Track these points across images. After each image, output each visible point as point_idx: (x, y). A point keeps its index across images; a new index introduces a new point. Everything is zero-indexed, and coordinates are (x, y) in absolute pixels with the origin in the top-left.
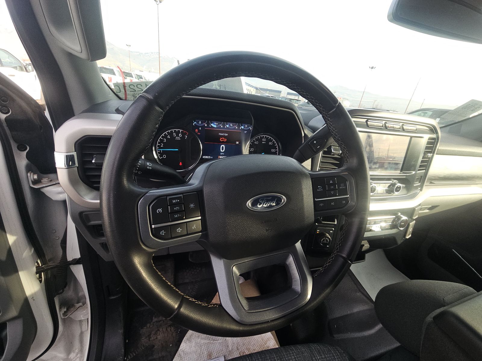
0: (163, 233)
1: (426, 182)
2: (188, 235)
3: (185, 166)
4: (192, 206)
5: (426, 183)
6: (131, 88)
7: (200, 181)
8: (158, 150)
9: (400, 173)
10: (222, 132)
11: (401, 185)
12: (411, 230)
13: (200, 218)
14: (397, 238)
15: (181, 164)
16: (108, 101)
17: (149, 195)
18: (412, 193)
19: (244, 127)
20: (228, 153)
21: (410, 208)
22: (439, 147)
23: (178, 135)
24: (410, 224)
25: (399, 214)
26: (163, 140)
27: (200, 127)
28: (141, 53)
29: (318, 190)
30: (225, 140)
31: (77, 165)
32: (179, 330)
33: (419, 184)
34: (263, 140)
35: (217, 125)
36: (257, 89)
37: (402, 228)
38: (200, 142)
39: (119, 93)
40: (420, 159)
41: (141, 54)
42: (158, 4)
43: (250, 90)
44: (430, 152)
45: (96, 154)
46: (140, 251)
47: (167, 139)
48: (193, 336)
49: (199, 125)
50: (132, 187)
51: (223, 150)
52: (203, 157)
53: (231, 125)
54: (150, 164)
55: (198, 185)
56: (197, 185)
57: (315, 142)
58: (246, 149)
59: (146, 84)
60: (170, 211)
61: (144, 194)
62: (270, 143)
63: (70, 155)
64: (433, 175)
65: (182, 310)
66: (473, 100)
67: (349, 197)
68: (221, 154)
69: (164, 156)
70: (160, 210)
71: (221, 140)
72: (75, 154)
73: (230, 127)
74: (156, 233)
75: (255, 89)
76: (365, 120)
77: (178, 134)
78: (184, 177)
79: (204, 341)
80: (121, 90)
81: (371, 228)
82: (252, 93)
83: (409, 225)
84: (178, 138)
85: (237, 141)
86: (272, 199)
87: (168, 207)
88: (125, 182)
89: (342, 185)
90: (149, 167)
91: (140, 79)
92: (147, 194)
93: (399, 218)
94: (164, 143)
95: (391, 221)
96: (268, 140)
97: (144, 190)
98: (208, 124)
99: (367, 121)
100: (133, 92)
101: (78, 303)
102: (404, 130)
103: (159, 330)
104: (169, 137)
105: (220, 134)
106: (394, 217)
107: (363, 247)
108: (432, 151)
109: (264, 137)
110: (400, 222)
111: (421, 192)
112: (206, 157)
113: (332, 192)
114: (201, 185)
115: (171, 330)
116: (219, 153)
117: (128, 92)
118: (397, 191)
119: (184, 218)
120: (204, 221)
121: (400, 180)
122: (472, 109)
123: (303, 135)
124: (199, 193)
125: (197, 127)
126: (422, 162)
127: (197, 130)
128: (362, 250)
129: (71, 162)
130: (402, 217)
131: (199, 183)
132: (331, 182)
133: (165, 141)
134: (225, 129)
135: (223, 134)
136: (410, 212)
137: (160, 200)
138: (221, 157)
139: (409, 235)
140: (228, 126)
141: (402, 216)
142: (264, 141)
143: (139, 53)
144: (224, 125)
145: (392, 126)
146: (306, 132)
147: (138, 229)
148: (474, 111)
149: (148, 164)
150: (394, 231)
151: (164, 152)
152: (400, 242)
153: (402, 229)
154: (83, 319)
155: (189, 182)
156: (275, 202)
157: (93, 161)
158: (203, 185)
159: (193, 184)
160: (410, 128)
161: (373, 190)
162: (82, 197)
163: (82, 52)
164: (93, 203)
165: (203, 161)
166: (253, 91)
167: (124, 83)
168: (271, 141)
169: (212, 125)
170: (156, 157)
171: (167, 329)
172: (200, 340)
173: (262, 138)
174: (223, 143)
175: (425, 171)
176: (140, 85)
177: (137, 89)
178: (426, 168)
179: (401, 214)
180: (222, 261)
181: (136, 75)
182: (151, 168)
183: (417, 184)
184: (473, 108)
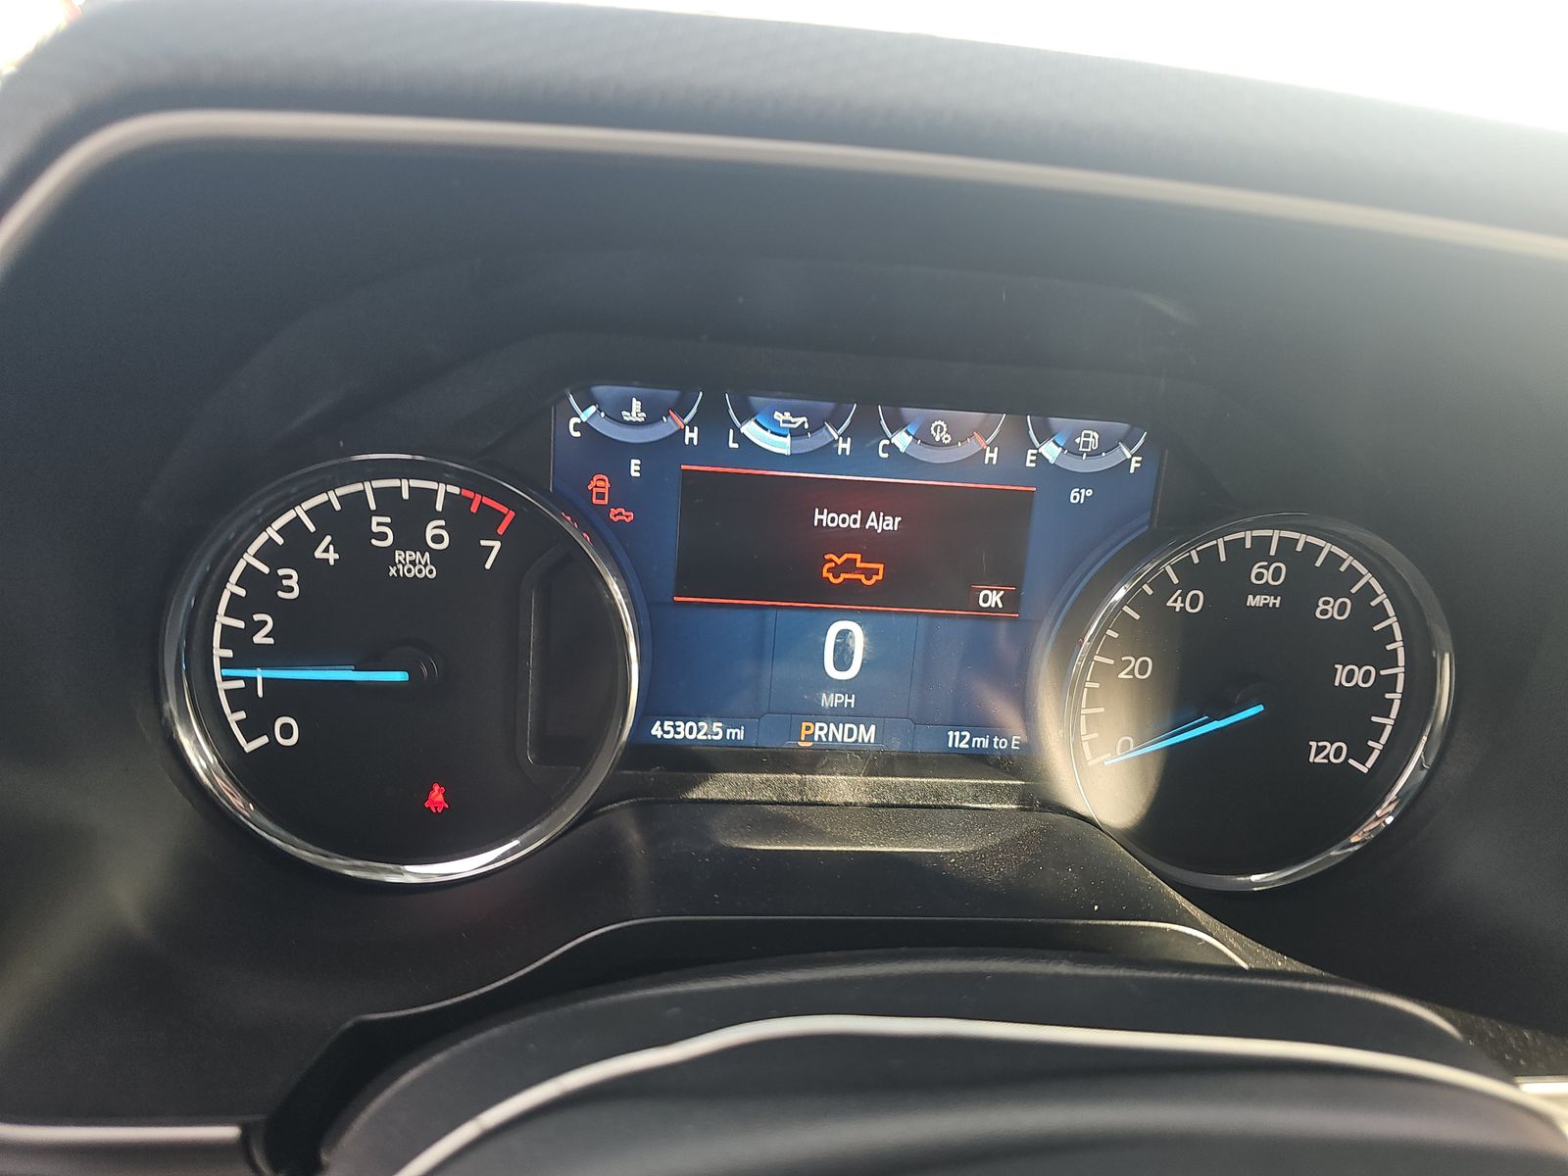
8: (225, 679)
10: (843, 497)
19: (1071, 449)
23: (410, 538)
26: (275, 582)
27: (637, 450)
30: (869, 573)
34: (1263, 573)
35: (797, 434)
47: (312, 571)
49: (622, 435)
51: (842, 663)
52: (656, 731)
53: (942, 431)
62: (1329, 608)
68: (829, 700)
69: (287, 731)
71: (836, 571)
73: (924, 454)
77: (414, 522)
84: (412, 565)
85: (993, 582)
94: (277, 608)
98: (713, 422)
104: (332, 557)
105: (824, 518)
109: (1272, 547)
112: (685, 730)
125: (604, 452)
127: (600, 484)
133: (290, 589)
134: (878, 466)
135: (851, 521)
140: (902, 440)
142: (1266, 590)
144: (865, 436)
151: (283, 696)
168: (1336, 581)
169: (750, 429)
173: (1244, 557)
174: (850, 598)
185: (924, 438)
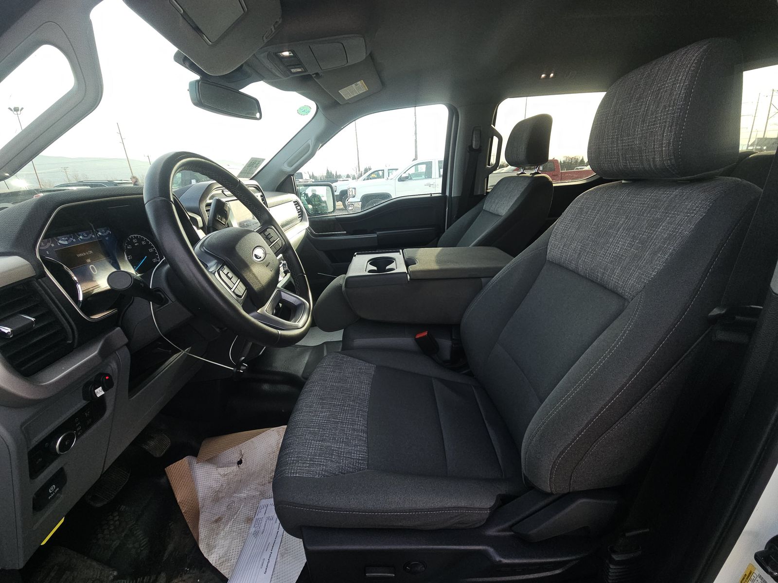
19: (102, 233)
34: (135, 241)
35: (67, 240)
62: (143, 243)
66: (252, 158)
73: (85, 238)
96: (140, 240)
98: (55, 243)
99: (223, 192)
109: (133, 237)
122: (254, 166)
148: (256, 167)
169: (60, 242)
185: (83, 236)
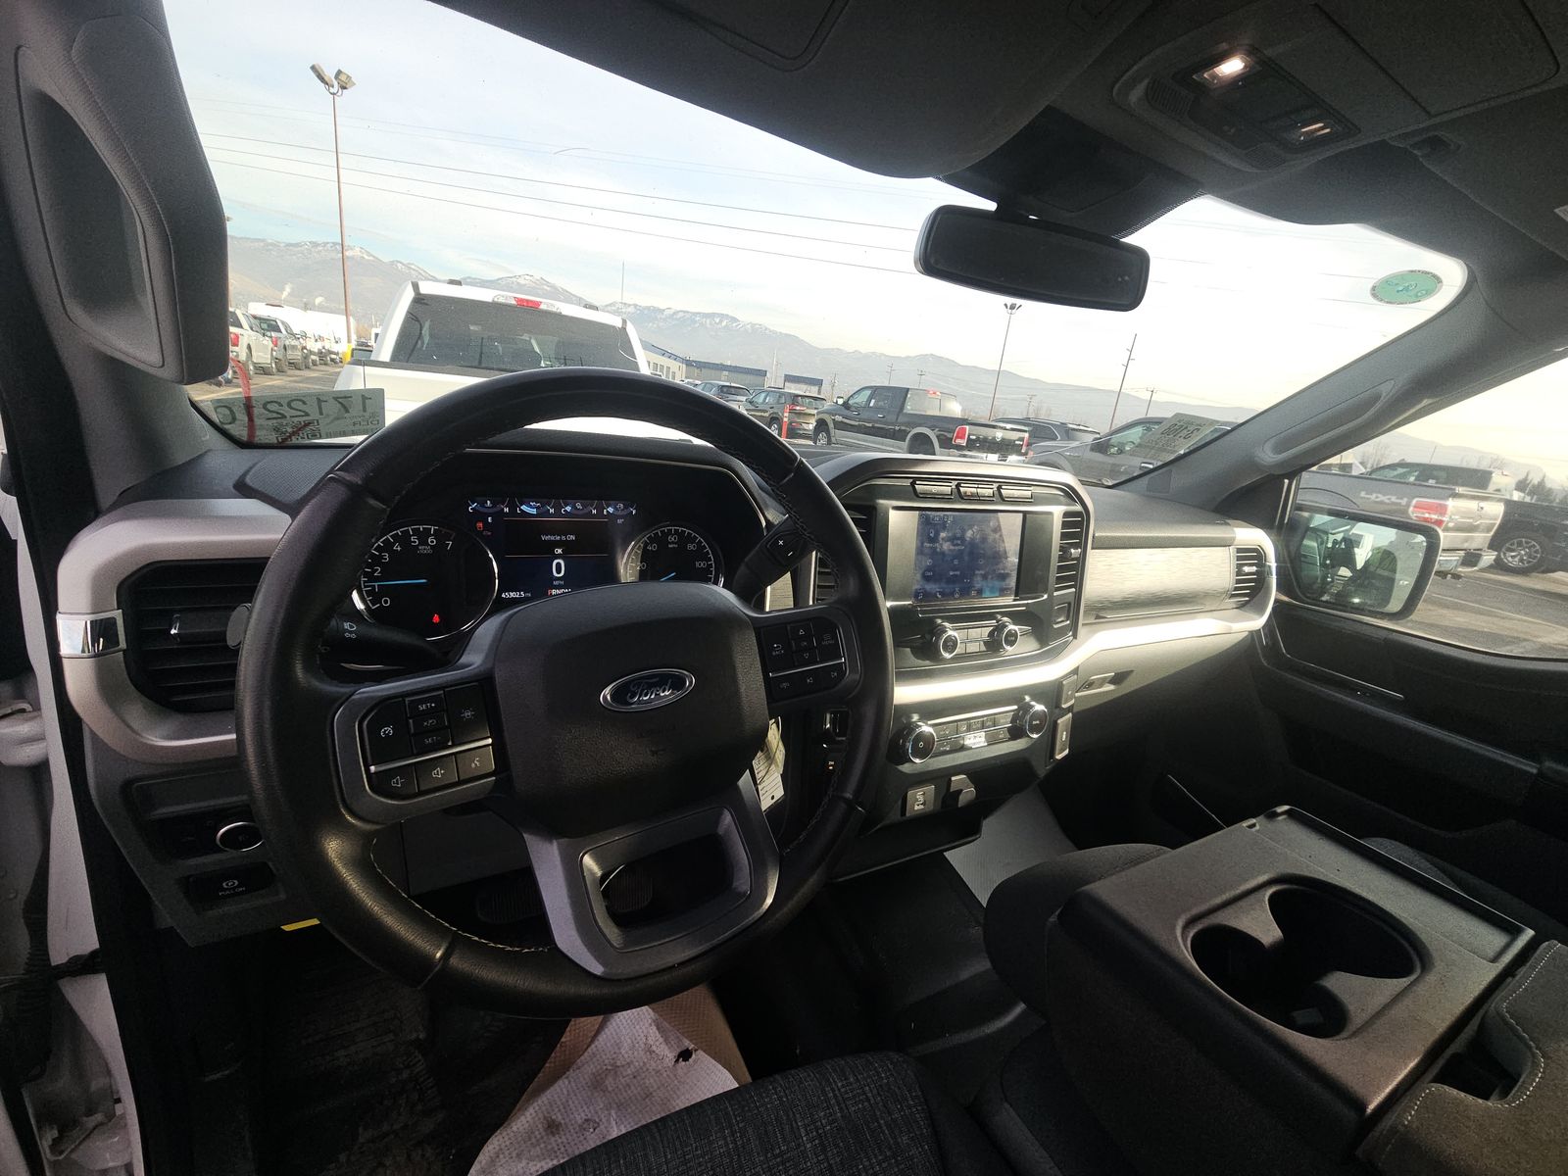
0: (397, 782)
1: (1084, 616)
2: (460, 783)
3: (449, 624)
4: (468, 714)
5: (1084, 620)
6: (269, 411)
7: (487, 657)
8: (365, 587)
9: (1015, 600)
11: (1016, 628)
12: (1064, 736)
13: (490, 741)
14: (1034, 763)
15: (436, 618)
16: (201, 456)
17: (360, 699)
18: (1053, 644)
19: (616, 509)
20: (573, 581)
21: (1050, 682)
22: (1094, 530)
23: (424, 542)
24: (1059, 721)
25: (1027, 698)
26: (382, 557)
27: (490, 515)
28: (271, 244)
29: (774, 653)
31: (123, 644)
32: (454, 1151)
33: (1068, 622)
34: (671, 539)
35: (537, 508)
36: (689, 363)
37: (1037, 733)
38: (491, 555)
39: (230, 423)
40: (1054, 563)
41: (270, 247)
42: (334, 94)
43: (669, 368)
44: (1076, 546)
45: (179, 611)
46: (343, 828)
47: (392, 553)
48: (501, 1156)
49: (486, 510)
50: (316, 684)
51: (559, 571)
52: (503, 596)
53: (579, 506)
54: (351, 627)
55: (481, 665)
56: (478, 667)
57: (781, 543)
58: (627, 567)
59: (318, 399)
60: (412, 731)
61: (344, 698)
62: (691, 547)
63: (102, 620)
64: (1098, 599)
65: (454, 961)
67: (845, 663)
68: (556, 583)
69: (386, 602)
70: (389, 730)
72: (118, 615)
73: (576, 512)
74: (380, 784)
75: (684, 366)
76: (908, 483)
77: (425, 538)
78: (446, 654)
79: (539, 1165)
80: (238, 417)
81: (962, 742)
82: (674, 378)
83: (1055, 725)
84: (424, 550)
86: (662, 682)
87: (408, 724)
88: (299, 671)
89: (827, 636)
90: (351, 632)
91: (268, 334)
92: (353, 697)
93: (1025, 708)
94: (383, 565)
95: (1009, 720)
96: (683, 540)
97: (345, 690)
98: (513, 507)
99: (913, 484)
100: (275, 421)
101: (90, 1112)
102: (1003, 500)
103: (381, 1164)
104: (399, 549)
106: (1016, 707)
107: (961, 797)
108: (1080, 543)
109: (673, 532)
110: (1028, 717)
111: (1075, 641)
112: (512, 595)
113: (806, 655)
114: (489, 665)
115: (423, 1156)
116: (550, 581)
117: (258, 422)
118: (1011, 643)
119: (450, 744)
120: (499, 748)
121: (1016, 617)
122: (1183, 434)
123: (764, 524)
124: (483, 685)
125: (479, 516)
126: (1060, 569)
127: (480, 524)
128: (959, 806)
129: (101, 640)
130: (1033, 706)
131: (484, 662)
132: (802, 632)
133: (385, 559)
134: (563, 516)
136: (1051, 693)
137: (386, 708)
138: (554, 592)
139: (1062, 750)
140: (568, 509)
141: (1033, 703)
142: (673, 543)
143: (262, 244)
144: (558, 508)
145: (974, 490)
146: (770, 517)
147: (335, 781)
148: (1188, 438)
149: (347, 625)
150: (1019, 745)
151: (385, 591)
152: (1042, 770)
153: (1035, 736)
154: (111, 1164)
155: (461, 661)
156: (667, 688)
157: (173, 632)
158: (494, 664)
159: (470, 665)
160: (1017, 493)
161: (951, 644)
162: (139, 735)
163: (163, 365)
164: (176, 747)
165: (501, 605)
166: (676, 371)
167: (248, 399)
168: (692, 540)
169: (524, 507)
170: (360, 606)
171: (409, 1156)
172: (524, 1162)
173: (666, 535)
175: (1074, 590)
176: (300, 400)
177: (286, 411)
178: (1076, 582)
179: (1033, 699)
180: (555, 843)
181: (255, 317)
182: (354, 636)
183: (1062, 622)
184: (1185, 431)
185: (574, 507)
